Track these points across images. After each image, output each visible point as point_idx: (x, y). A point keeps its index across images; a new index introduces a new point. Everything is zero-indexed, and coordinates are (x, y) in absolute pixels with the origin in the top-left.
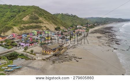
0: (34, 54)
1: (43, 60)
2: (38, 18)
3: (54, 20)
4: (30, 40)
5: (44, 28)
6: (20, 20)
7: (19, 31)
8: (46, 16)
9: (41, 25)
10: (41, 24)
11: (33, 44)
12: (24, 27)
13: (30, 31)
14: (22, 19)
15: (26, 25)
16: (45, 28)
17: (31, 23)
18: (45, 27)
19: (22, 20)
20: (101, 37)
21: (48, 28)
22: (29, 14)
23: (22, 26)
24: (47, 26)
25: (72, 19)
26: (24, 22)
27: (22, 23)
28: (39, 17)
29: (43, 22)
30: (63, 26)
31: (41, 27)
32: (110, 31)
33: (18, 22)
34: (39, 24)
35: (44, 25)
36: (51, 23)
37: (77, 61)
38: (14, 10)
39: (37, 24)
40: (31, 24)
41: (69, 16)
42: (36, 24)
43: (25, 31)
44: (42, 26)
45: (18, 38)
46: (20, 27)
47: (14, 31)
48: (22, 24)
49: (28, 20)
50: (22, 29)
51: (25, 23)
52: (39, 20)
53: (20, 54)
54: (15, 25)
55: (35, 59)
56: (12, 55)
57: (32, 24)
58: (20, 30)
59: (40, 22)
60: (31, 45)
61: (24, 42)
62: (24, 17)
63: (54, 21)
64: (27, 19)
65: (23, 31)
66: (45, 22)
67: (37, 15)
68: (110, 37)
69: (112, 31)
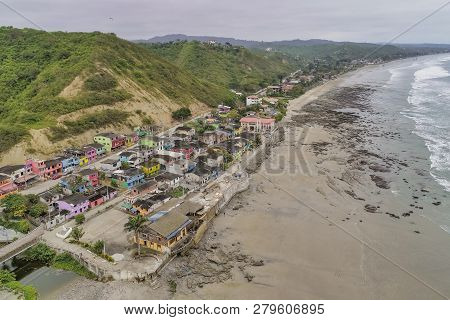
0: (106, 257)
1: (138, 279)
2: (113, 84)
3: (170, 80)
4: (91, 183)
5: (137, 120)
6: (50, 99)
7: (48, 144)
8: (142, 68)
9: (126, 107)
10: (125, 104)
11: (99, 201)
12: (66, 128)
13: (89, 136)
14: (60, 91)
15: (75, 117)
16: (138, 116)
17: (89, 106)
18: (138, 112)
19: (60, 95)
20: (325, 144)
21: (148, 114)
22: (84, 72)
23: (59, 121)
24: (144, 107)
25: (229, 62)
26: (66, 104)
27: (58, 111)
28: (117, 77)
29: (130, 97)
30: (198, 99)
31: (126, 115)
32: (356, 111)
33: (47, 107)
34: (117, 107)
35: (136, 106)
36: (157, 96)
37: (249, 278)
38: (29, 51)
39: (111, 108)
40: (91, 111)
41: (220, 49)
42: (106, 107)
43: (69, 142)
44: (128, 109)
45: (49, 174)
46: (54, 129)
47: (34, 146)
48: (59, 113)
49: (79, 93)
50: (58, 135)
51: (69, 107)
52: (118, 88)
53: (58, 253)
54: (33, 120)
55: (111, 278)
56: (33, 256)
57: (95, 108)
58: (53, 140)
59: (122, 99)
60: (93, 204)
61: (70, 192)
62: (64, 85)
63: (169, 85)
64: (75, 92)
65: (64, 144)
66: (137, 95)
67: (110, 71)
68: (353, 146)
69: (362, 108)
